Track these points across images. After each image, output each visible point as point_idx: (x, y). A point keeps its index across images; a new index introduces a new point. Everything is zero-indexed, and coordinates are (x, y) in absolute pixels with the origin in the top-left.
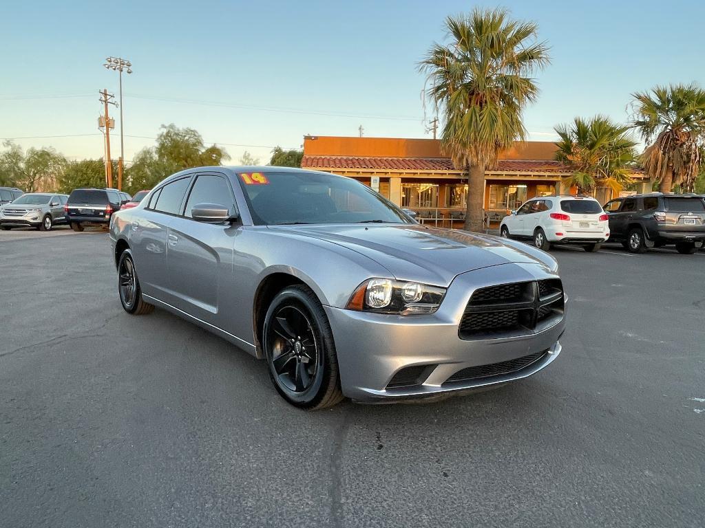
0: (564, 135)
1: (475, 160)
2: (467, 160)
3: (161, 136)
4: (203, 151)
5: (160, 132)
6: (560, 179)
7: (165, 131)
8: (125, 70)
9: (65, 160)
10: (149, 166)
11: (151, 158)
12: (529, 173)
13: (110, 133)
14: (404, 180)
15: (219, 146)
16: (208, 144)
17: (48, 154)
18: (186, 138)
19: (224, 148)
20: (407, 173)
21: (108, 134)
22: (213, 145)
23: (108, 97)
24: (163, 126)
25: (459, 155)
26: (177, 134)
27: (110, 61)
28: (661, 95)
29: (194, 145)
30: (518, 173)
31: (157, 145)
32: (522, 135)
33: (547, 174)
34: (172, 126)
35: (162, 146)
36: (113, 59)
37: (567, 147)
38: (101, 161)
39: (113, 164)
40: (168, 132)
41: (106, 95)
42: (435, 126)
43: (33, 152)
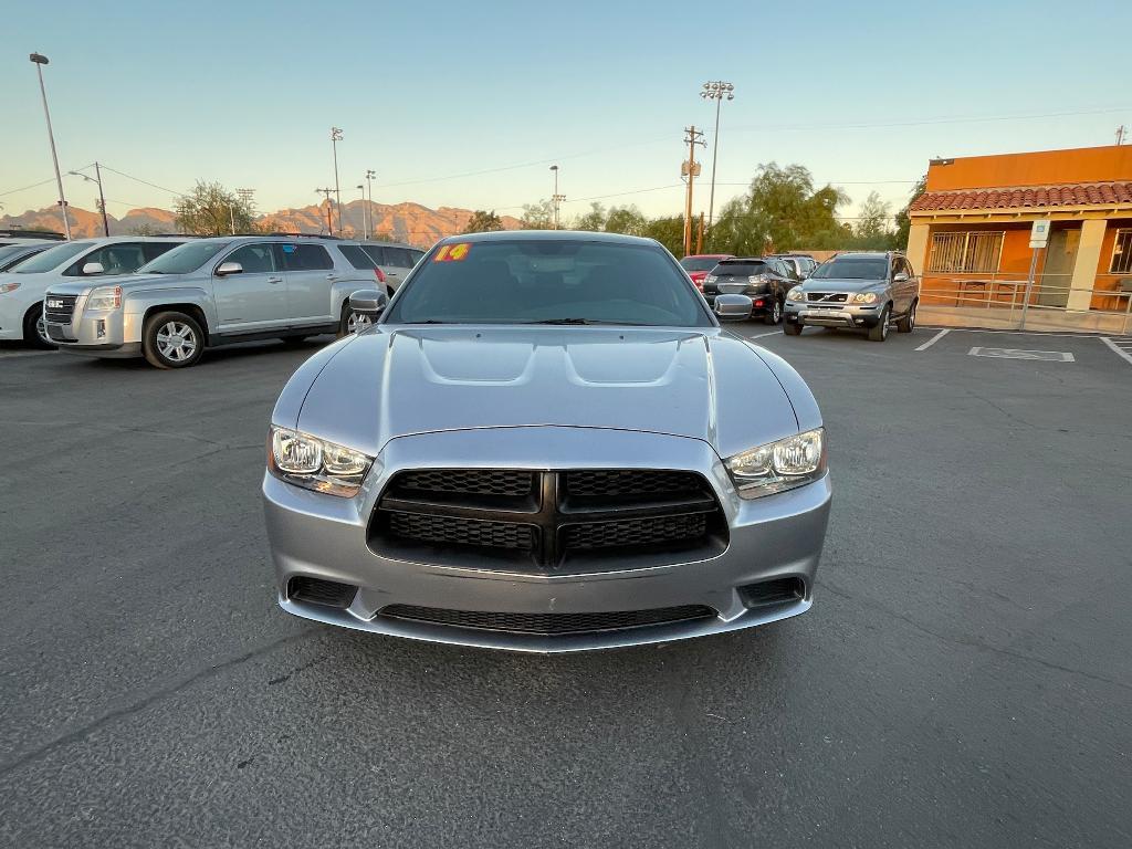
3: (756, 180)
4: (811, 195)
5: (756, 175)
7: (762, 173)
8: (725, 96)
9: (642, 220)
10: (738, 219)
11: (741, 210)
13: (693, 182)
15: (834, 187)
16: (818, 186)
17: (628, 214)
18: (791, 179)
19: (842, 189)
21: (691, 183)
22: (826, 185)
23: (696, 135)
24: (761, 167)
26: (778, 175)
27: (708, 88)
29: (800, 188)
31: (750, 193)
34: (771, 166)
35: (758, 193)
36: (711, 85)
38: (680, 219)
39: (694, 222)
40: (767, 174)
41: (693, 132)
43: (614, 213)
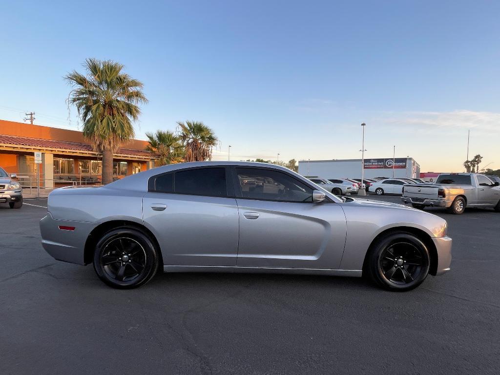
0: (151, 138)
1: (109, 147)
2: (104, 146)
6: (149, 160)
12: (136, 156)
14: (55, 156)
20: (58, 151)
25: (98, 143)
28: (189, 125)
30: (129, 156)
32: (133, 136)
33: (144, 157)
37: (154, 144)
42: (31, 117)
